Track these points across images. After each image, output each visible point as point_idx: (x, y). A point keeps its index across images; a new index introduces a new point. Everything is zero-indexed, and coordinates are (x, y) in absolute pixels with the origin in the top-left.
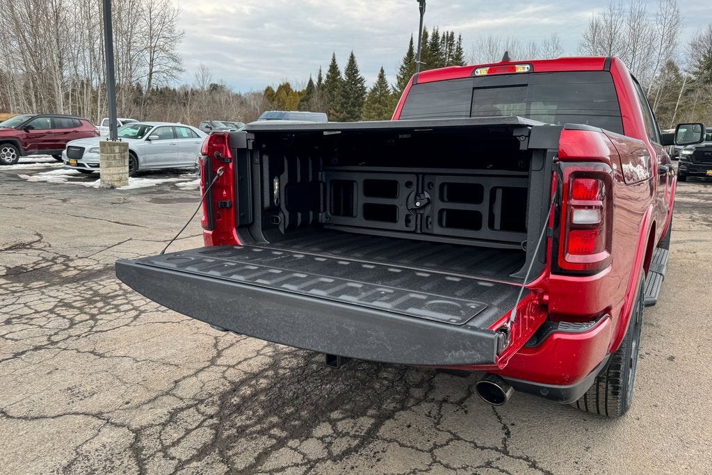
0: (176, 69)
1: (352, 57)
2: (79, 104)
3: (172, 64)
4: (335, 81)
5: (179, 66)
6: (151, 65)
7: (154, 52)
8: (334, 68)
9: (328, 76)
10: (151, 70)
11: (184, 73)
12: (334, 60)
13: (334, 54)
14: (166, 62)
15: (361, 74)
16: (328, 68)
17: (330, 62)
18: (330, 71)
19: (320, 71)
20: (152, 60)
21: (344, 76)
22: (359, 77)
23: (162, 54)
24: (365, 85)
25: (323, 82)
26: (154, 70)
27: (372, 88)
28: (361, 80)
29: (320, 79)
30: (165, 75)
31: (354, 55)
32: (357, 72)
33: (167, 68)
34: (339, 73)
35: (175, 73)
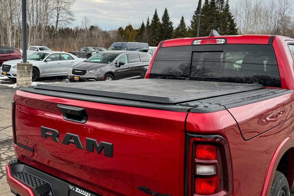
0: (71, 19)
1: (166, 11)
2: (19, 38)
3: (69, 16)
4: (156, 24)
5: (72, 18)
6: (58, 17)
7: (59, 10)
8: (156, 17)
9: (152, 21)
10: (57, 20)
11: (75, 21)
12: (156, 13)
13: (156, 10)
14: (65, 15)
15: (171, 20)
16: (153, 17)
17: (154, 14)
18: (153, 18)
19: (148, 18)
20: (58, 15)
21: (161, 21)
22: (170, 21)
23: (64, 11)
24: (173, 26)
25: (150, 24)
26: (59, 20)
27: (177, 27)
28: (171, 23)
29: (148, 23)
30: (65, 22)
31: (167, 9)
32: (168, 18)
33: (66, 18)
34: (158, 20)
35: (70, 21)
